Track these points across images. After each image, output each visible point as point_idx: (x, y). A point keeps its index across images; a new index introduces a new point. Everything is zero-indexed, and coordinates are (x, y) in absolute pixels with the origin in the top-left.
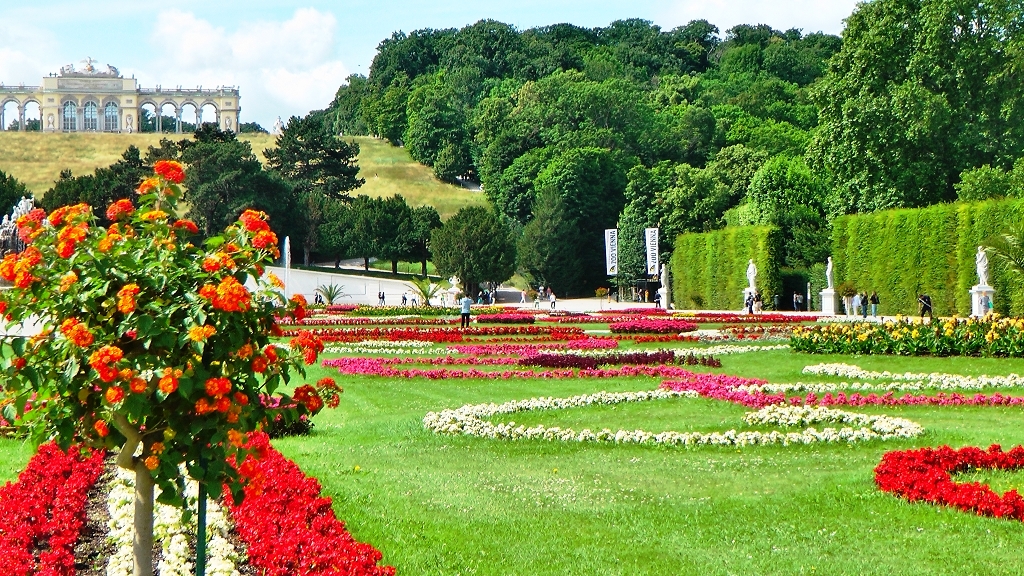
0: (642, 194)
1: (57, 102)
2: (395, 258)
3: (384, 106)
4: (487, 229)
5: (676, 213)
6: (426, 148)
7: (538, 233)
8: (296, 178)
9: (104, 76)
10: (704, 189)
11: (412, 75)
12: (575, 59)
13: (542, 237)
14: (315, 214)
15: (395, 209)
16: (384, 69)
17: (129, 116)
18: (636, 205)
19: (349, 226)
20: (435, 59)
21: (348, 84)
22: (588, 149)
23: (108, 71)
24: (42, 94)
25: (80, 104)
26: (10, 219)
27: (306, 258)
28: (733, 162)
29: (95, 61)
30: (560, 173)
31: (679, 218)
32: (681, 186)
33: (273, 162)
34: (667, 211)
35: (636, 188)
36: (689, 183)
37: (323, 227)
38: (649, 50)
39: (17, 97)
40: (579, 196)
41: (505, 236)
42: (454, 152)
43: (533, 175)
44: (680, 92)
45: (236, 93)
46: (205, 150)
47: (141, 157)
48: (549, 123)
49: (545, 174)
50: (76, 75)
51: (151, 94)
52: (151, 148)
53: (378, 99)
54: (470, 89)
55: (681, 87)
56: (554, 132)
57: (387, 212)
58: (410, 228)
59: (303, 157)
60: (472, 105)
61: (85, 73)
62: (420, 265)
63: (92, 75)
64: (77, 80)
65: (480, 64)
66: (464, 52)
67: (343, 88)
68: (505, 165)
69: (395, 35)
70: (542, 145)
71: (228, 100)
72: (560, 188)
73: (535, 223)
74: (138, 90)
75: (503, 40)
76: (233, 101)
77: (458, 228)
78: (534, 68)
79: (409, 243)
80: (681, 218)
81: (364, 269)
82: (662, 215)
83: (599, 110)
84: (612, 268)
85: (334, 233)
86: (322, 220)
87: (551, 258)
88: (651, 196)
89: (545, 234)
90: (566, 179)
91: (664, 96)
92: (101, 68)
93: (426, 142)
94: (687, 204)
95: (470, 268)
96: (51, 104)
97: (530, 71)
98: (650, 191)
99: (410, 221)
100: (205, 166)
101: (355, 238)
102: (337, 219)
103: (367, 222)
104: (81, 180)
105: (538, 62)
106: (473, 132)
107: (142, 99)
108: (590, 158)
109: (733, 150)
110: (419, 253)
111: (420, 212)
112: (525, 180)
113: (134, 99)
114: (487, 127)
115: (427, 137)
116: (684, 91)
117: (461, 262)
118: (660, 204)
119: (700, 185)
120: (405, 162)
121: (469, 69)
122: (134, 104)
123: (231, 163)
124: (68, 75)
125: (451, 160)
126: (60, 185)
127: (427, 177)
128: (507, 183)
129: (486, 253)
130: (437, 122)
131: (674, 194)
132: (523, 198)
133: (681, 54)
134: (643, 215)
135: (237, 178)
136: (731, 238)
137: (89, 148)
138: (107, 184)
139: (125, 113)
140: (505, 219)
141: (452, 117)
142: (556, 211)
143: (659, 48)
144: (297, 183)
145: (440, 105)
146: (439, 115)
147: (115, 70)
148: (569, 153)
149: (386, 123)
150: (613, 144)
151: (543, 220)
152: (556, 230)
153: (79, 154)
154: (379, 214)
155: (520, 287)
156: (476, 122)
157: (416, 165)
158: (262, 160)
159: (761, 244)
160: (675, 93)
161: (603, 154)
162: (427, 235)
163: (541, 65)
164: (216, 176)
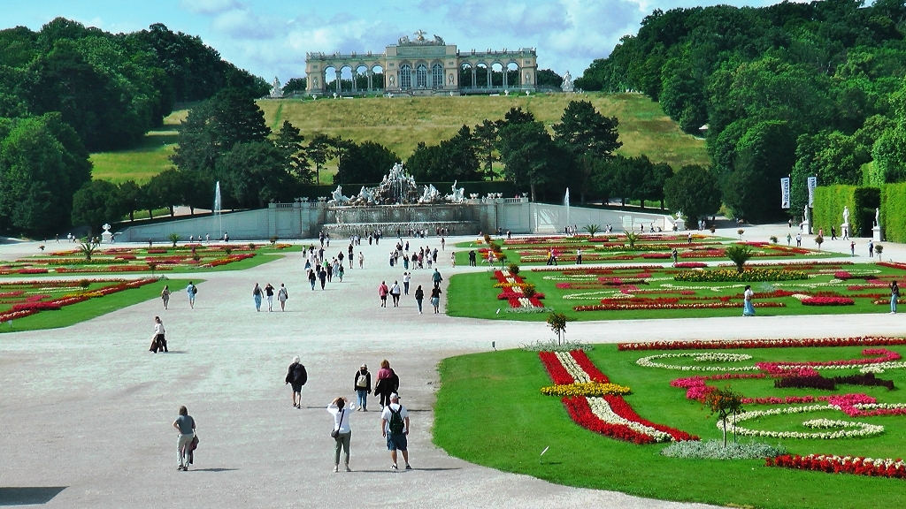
0: (807, 153)
1: (396, 66)
2: (642, 198)
3: (646, 70)
4: (701, 180)
5: (829, 166)
6: (674, 108)
7: (737, 180)
8: (574, 143)
9: (432, 44)
10: (848, 149)
11: (668, 46)
12: (784, 38)
13: (740, 183)
14: (588, 170)
15: (642, 164)
16: (646, 40)
17: (452, 74)
18: (803, 161)
19: (611, 177)
20: (685, 32)
21: (622, 43)
22: (772, 122)
23: (434, 40)
24: (385, 60)
25: (414, 66)
26: (388, 178)
27: (582, 199)
28: (876, 127)
29: (425, 33)
30: (753, 139)
31: (830, 170)
32: (833, 148)
33: (559, 133)
34: (823, 165)
35: (803, 149)
36: (837, 146)
37: (594, 179)
38: (849, 25)
39: (366, 63)
40: (766, 154)
41: (713, 183)
42: (694, 111)
43: (737, 138)
44: (859, 65)
45: (534, 53)
46: (514, 129)
47: (471, 132)
48: (750, 101)
49: (744, 139)
50: (411, 44)
51: (469, 56)
52: (477, 126)
53: (641, 64)
54: (709, 60)
55: (860, 61)
56: (752, 108)
57: (636, 168)
58: (652, 178)
59: (578, 128)
60: (710, 73)
61: (417, 43)
62: (659, 202)
63: (423, 43)
64: (412, 48)
65: (716, 40)
66: (704, 31)
67: (618, 47)
68: (719, 131)
69: (655, 12)
70: (745, 116)
71: (528, 60)
72: (753, 149)
73: (736, 172)
74: (458, 54)
75: (733, 21)
76: (531, 60)
77: (681, 179)
78: (754, 45)
79: (651, 188)
80: (832, 169)
81: (621, 204)
82: (820, 167)
83: (782, 93)
84: (786, 203)
85: (601, 182)
86: (593, 174)
87: (746, 198)
88: (813, 155)
89: (742, 181)
90: (757, 143)
91: (847, 68)
92: (430, 38)
93: (674, 104)
94: (836, 160)
95: (690, 207)
96: (392, 68)
97: (751, 47)
98: (811, 152)
99: (652, 172)
100: (515, 139)
101: (615, 185)
102: (602, 172)
103: (623, 174)
104: (432, 148)
105: (757, 41)
106: (709, 94)
107: (461, 60)
108: (774, 128)
109: (875, 119)
110: (657, 194)
111: (659, 167)
112: (732, 141)
113: (455, 61)
114: (718, 92)
115: (674, 99)
116: (863, 64)
117: (684, 202)
118: (819, 160)
119: (844, 146)
120: (660, 116)
121: (707, 45)
122: (455, 65)
123: (532, 137)
124: (405, 44)
125: (692, 117)
126: (418, 153)
127: (675, 129)
128: (720, 144)
129: (700, 196)
130: (682, 88)
131: (828, 153)
132: (731, 154)
133: (874, 26)
134: (807, 167)
135: (535, 147)
136: (838, 192)
137: (427, 111)
138: (449, 152)
139: (448, 72)
140: (720, 168)
141: (692, 85)
142: (750, 165)
143: (855, 22)
144: (575, 147)
145: (684, 76)
146: (683, 83)
147: (439, 39)
148: (760, 125)
149: (648, 83)
150: (791, 117)
151: (741, 171)
152: (749, 178)
153: (420, 116)
154: (630, 168)
155: (727, 217)
156: (712, 87)
157: (668, 118)
158: (552, 133)
159: (851, 197)
160: (855, 66)
161: (783, 125)
162: (663, 182)
163: (759, 44)
164: (521, 145)
